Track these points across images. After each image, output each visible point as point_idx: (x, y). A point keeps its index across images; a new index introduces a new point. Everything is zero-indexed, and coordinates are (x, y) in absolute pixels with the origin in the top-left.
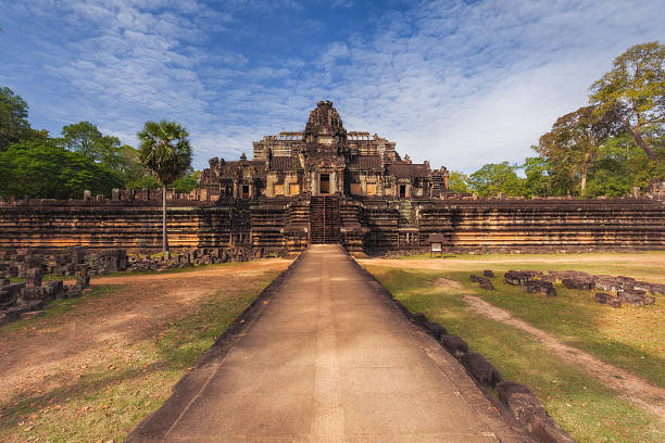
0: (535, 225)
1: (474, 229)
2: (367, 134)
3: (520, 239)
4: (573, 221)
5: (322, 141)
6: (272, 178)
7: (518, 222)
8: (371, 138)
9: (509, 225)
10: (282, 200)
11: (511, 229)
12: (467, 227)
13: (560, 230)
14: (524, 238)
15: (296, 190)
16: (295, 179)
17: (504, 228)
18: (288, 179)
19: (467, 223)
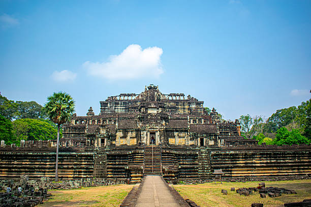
0: (283, 163)
1: (246, 166)
2: (183, 95)
3: (274, 172)
4: (305, 160)
5: (150, 111)
6: (119, 134)
7: (273, 161)
8: (186, 98)
9: (267, 163)
10: (125, 148)
11: (269, 166)
12: (242, 165)
13: (298, 166)
14: (277, 171)
15: (134, 142)
16: (134, 134)
17: (265, 165)
18: (130, 134)
19: (241, 162)
